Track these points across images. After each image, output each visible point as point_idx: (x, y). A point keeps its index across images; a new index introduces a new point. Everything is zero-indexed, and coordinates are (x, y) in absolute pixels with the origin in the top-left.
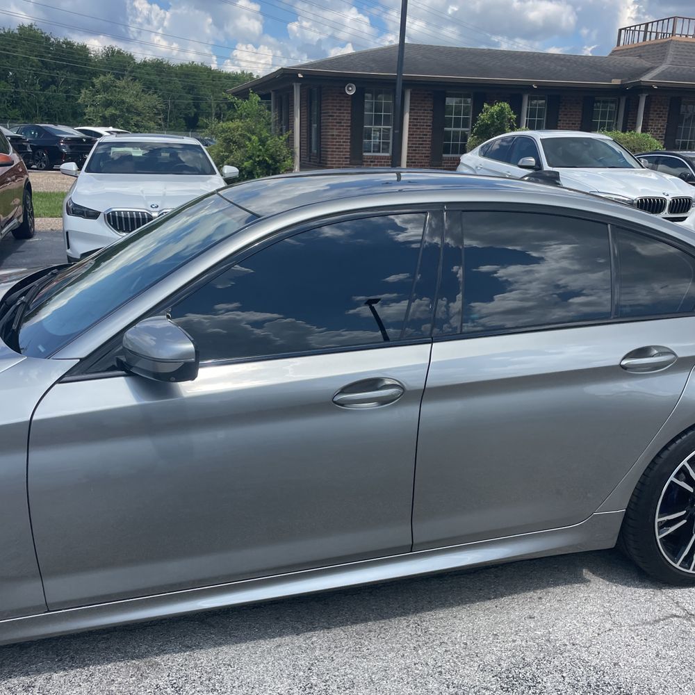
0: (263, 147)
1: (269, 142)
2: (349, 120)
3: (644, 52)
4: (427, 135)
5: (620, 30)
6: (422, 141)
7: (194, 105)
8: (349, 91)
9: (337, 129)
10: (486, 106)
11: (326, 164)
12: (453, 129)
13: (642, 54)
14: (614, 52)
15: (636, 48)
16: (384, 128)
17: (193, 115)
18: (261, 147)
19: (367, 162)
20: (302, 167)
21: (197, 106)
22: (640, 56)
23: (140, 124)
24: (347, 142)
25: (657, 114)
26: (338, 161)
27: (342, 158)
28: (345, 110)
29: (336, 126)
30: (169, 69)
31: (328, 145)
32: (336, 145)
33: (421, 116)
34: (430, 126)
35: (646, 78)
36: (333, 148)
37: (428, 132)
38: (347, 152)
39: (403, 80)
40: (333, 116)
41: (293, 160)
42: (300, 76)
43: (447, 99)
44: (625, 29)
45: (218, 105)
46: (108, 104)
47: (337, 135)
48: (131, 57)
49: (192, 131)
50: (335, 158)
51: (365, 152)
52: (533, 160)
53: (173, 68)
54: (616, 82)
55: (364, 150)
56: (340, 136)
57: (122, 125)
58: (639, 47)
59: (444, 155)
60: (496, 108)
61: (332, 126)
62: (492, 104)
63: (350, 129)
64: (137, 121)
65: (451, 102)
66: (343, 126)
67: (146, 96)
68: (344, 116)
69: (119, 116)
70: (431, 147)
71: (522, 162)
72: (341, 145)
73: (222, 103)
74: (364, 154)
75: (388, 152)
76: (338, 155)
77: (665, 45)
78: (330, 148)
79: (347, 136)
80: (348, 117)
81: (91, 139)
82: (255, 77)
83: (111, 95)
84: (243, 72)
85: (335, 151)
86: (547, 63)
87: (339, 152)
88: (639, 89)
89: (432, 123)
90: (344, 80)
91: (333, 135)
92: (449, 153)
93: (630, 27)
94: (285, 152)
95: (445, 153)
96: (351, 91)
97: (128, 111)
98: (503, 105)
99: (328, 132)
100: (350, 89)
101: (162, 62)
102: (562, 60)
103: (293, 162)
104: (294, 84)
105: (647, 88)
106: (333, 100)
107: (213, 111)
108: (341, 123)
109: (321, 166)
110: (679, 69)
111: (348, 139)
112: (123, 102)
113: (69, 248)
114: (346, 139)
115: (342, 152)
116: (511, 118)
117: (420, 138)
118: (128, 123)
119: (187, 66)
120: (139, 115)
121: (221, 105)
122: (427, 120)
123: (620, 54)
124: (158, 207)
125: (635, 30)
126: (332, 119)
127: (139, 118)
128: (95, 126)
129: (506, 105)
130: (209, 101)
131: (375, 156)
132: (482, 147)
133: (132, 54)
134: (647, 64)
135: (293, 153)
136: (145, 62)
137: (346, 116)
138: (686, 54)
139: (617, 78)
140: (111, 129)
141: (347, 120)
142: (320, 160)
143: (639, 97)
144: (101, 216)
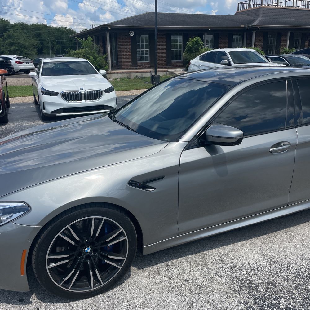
0: (95, 61)
1: (98, 59)
2: (130, 47)
3: (250, 13)
4: (164, 52)
5: (239, 4)
6: (163, 55)
7: (40, 43)
8: (131, 34)
9: (125, 51)
10: (190, 39)
11: (122, 67)
12: (175, 49)
13: (249, 14)
14: (236, 13)
15: (246, 11)
16: (146, 51)
17: (40, 47)
18: (94, 61)
19: (139, 65)
20: (112, 69)
21: (42, 43)
22: (248, 15)
23: (27, 53)
24: (130, 57)
25: (259, 39)
26: (126, 66)
27: (129, 64)
28: (128, 43)
29: (125, 50)
30: (27, 26)
31: (122, 59)
32: (125, 59)
33: (161, 44)
34: (165, 48)
35: (255, 24)
36: (124, 60)
37: (165, 51)
38: (130, 61)
39: (158, 29)
40: (123, 46)
41: (108, 66)
42: (109, 28)
43: (172, 36)
44: (240, 3)
45: (52, 43)
46: (11, 44)
47: (125, 54)
48: (8, 22)
49: (44, 55)
50: (125, 64)
51: (138, 61)
52: (227, 61)
53: (28, 26)
54: (242, 26)
55: (138, 60)
56: (127, 54)
57: (19, 54)
58: (247, 11)
59: (172, 61)
60: (195, 39)
61: (123, 50)
62: (192, 38)
63: (131, 51)
64: (26, 52)
65: (174, 37)
66: (128, 50)
67: (29, 40)
68: (128, 46)
69: (17, 50)
70: (166, 58)
71: (222, 62)
72: (128, 58)
73: (54, 42)
74: (138, 62)
75: (148, 61)
76: (126, 63)
77: (258, 10)
78: (123, 60)
79: (130, 54)
80: (130, 46)
81: (7, 61)
82: (68, 29)
83: (13, 40)
84: (62, 27)
85: (125, 61)
86: (212, 19)
87: (127, 61)
88: (253, 29)
89: (166, 47)
90: (129, 29)
91: (124, 54)
92: (174, 60)
93: (243, 2)
94: (104, 62)
95: (172, 60)
96: (132, 34)
97: (21, 47)
98: (197, 38)
99: (122, 53)
100: (132, 33)
101: (23, 24)
102: (217, 17)
103: (108, 67)
104: (107, 32)
105: (255, 28)
106: (123, 38)
107: (50, 45)
108: (127, 49)
109: (119, 68)
110: (265, 20)
111: (130, 56)
112: (18, 43)
113: (44, 109)
114: (129, 56)
115: (128, 61)
116: (201, 44)
117: (161, 54)
118: (22, 52)
119: (35, 25)
120: (26, 49)
121: (53, 43)
122: (164, 46)
123: (240, 14)
124: (83, 89)
125: (245, 4)
126: (123, 47)
127: (27, 50)
128: (7, 55)
129: (199, 38)
130: (47, 41)
131: (143, 63)
132: (200, 57)
133: (9, 21)
134: (252, 18)
135: (108, 63)
136: (15, 24)
137: (129, 46)
138: (268, 13)
139: (242, 24)
140: (15, 56)
141: (129, 47)
142: (118, 66)
143: (252, 32)
144: (59, 95)
